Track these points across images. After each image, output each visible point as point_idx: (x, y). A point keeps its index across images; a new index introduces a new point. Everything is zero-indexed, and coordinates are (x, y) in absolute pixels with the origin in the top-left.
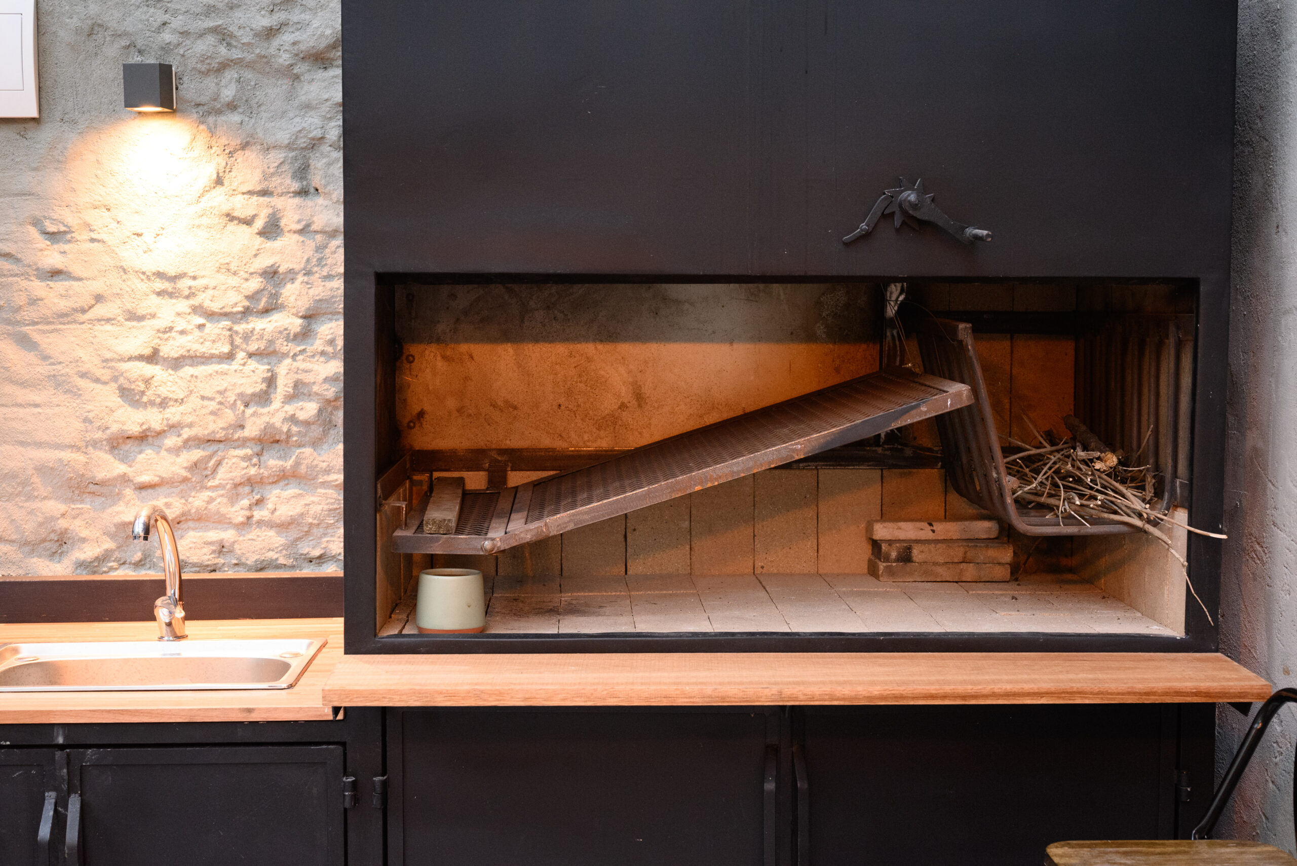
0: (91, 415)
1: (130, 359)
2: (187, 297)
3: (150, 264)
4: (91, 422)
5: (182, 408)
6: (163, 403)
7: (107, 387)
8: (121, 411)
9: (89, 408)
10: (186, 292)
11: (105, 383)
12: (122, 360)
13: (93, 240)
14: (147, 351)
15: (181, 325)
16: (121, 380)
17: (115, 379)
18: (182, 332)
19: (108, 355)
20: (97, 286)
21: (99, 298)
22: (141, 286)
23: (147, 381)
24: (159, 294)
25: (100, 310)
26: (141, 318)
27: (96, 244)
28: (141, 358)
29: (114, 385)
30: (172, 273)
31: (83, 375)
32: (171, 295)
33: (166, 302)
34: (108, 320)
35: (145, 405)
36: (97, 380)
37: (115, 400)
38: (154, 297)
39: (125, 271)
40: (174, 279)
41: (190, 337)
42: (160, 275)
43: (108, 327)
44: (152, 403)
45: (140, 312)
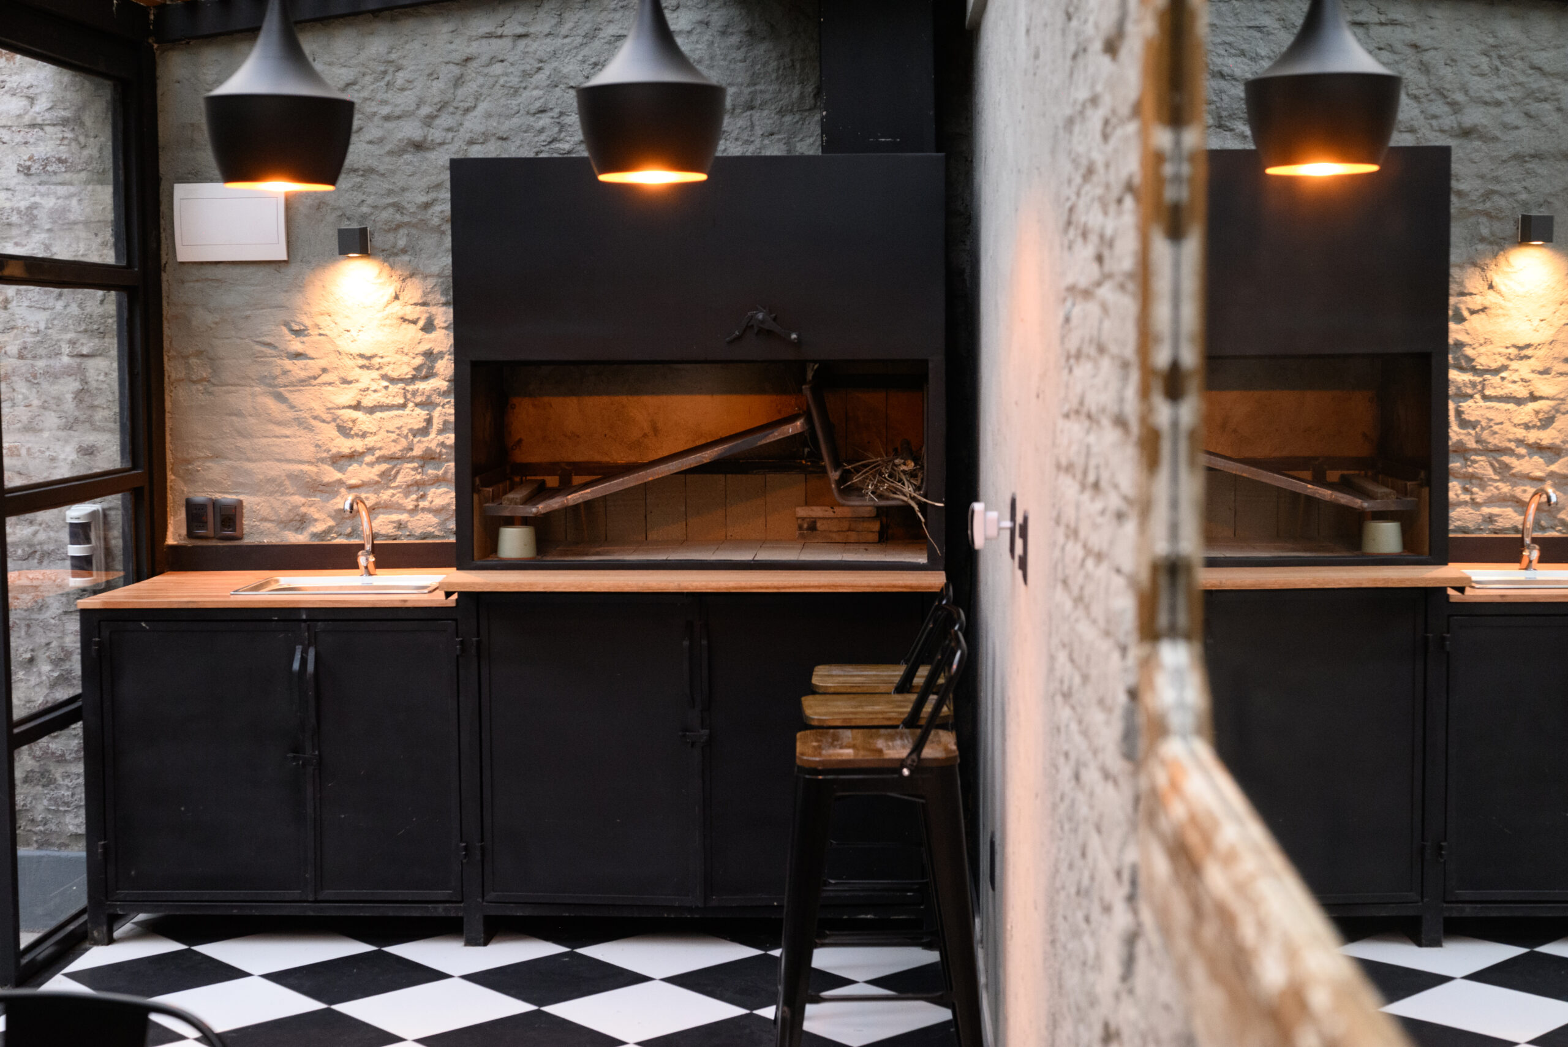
0: (320, 443)
1: (344, 408)
2: (378, 369)
3: (355, 349)
4: (320, 447)
5: (375, 438)
6: (364, 435)
7: (330, 425)
8: (338, 440)
9: (318, 438)
10: (377, 366)
11: (328, 423)
12: (339, 408)
13: (320, 335)
14: (354, 403)
15: (374, 386)
16: (338, 421)
17: (334, 420)
18: (375, 391)
19: (330, 405)
20: (323, 363)
21: (324, 370)
22: (350, 363)
23: (354, 421)
24: (361, 367)
25: (325, 378)
26: (350, 382)
27: (322, 337)
28: (350, 407)
29: (334, 424)
30: (368, 354)
31: (315, 418)
32: (368, 368)
33: (365, 372)
34: (330, 384)
35: (352, 437)
36: (324, 421)
37: (335, 433)
38: (357, 369)
39: (340, 353)
40: (369, 358)
41: (379, 394)
42: (362, 356)
43: (330, 388)
44: (357, 435)
45: (350, 379)
